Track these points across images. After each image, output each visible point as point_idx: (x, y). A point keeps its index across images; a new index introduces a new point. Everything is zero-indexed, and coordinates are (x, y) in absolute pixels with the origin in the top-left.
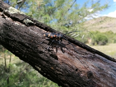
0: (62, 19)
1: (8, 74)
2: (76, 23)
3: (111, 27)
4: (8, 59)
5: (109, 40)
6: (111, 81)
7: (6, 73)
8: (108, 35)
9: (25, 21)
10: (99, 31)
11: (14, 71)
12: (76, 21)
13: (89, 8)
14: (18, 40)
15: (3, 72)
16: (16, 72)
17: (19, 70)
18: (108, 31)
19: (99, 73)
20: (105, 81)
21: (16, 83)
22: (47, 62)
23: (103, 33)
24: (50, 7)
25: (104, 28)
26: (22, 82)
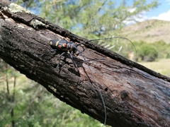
0: (90, 23)
1: (12, 105)
2: (111, 28)
3: (162, 34)
4: (12, 82)
5: (160, 54)
6: (154, 104)
7: (9, 103)
8: (158, 47)
9: (32, 23)
10: (144, 41)
11: (21, 99)
12: (110, 26)
13: (129, 7)
14: (23, 49)
15: (4, 102)
16: (23, 100)
17: (28, 99)
18: (158, 41)
19: (138, 92)
20: (146, 104)
21: (24, 117)
22: (65, 79)
23: (151, 44)
24: (71, 6)
25: (153, 36)
26: (33, 116)
